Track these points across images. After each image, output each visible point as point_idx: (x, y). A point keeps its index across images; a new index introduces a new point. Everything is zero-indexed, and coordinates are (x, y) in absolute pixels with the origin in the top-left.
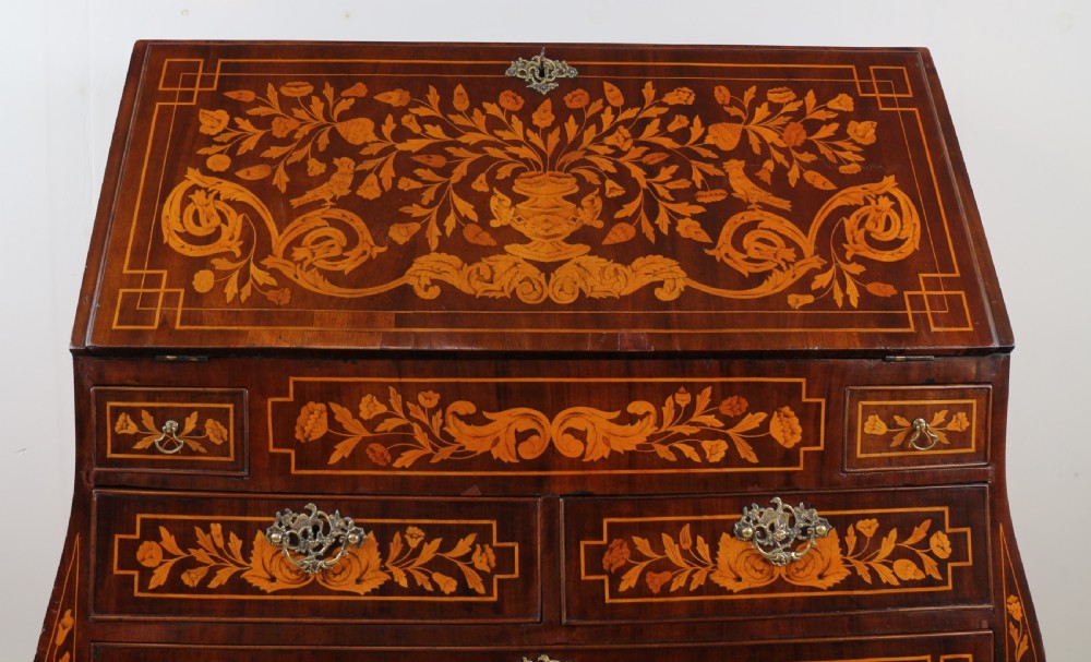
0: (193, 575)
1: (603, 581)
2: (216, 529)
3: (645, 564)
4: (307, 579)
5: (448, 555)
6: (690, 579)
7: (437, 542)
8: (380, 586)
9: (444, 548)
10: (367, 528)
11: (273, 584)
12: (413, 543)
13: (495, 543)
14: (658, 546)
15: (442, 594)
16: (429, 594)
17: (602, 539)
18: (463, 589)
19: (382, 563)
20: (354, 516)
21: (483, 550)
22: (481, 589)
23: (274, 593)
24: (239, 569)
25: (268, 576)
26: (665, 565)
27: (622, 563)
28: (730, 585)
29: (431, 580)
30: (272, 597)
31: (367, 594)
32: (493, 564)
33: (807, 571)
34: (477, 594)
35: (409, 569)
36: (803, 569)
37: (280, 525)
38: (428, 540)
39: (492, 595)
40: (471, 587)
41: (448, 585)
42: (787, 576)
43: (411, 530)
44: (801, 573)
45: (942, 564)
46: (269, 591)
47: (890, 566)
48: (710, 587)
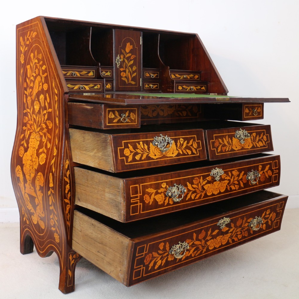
0: (138, 157)
1: (215, 150)
2: (141, 143)
3: (222, 145)
4: (162, 154)
5: (188, 145)
6: (229, 148)
7: (186, 142)
8: (177, 154)
9: (188, 143)
10: (173, 139)
11: (156, 156)
12: (182, 142)
13: (196, 141)
14: (223, 141)
15: (189, 155)
16: (187, 155)
17: (214, 140)
18: (193, 153)
19: (177, 148)
20: (170, 137)
21: (195, 143)
24: (148, 153)
25: (154, 155)
26: (224, 145)
27: (218, 145)
28: (235, 149)
29: (186, 152)
30: (156, 160)
31: (175, 157)
32: (197, 146)
34: (195, 154)
35: (182, 149)
37: (155, 140)
38: (184, 141)
39: (198, 154)
41: (190, 152)
42: (244, 146)
43: (181, 139)
44: (246, 145)
45: (265, 142)
47: (258, 143)
48: (232, 150)
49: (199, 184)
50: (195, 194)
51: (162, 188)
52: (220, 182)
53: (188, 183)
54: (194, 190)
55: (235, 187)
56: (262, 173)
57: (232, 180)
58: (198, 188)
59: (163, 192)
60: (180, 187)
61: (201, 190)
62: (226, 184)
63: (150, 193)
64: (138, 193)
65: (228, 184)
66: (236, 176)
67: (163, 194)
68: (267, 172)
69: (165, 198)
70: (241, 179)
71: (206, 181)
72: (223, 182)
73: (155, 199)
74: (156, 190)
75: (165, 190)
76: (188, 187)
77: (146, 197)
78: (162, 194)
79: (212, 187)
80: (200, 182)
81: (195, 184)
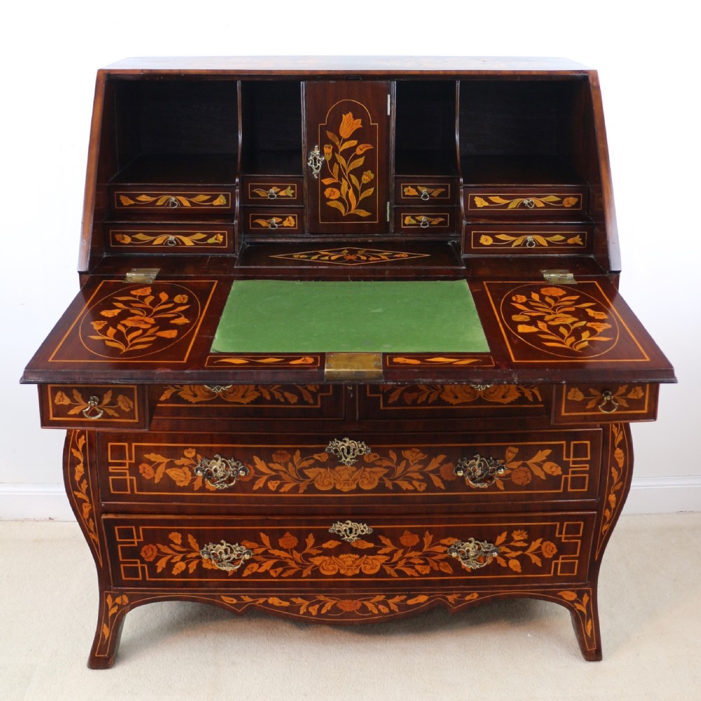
1: (379, 398)
3: (403, 388)
4: (214, 395)
6: (428, 397)
8: (255, 399)
11: (196, 398)
15: (290, 404)
16: (282, 403)
18: (301, 401)
19: (256, 386)
22: (311, 401)
23: (197, 403)
24: (176, 390)
25: (192, 394)
26: (414, 389)
27: (390, 387)
28: (452, 400)
29: (283, 396)
30: (195, 406)
31: (248, 404)
32: (318, 388)
33: (496, 393)
34: (308, 404)
35: (271, 390)
36: (493, 393)
39: (317, 404)
40: (306, 400)
41: (293, 399)
42: (484, 396)
44: (492, 395)
46: (194, 402)
48: (440, 401)
49: (290, 465)
50: (279, 482)
51: (185, 457)
52: (357, 470)
53: (256, 459)
54: (274, 474)
55: (411, 483)
56: (519, 467)
57: (400, 469)
58: (285, 473)
59: (187, 466)
60: (232, 462)
61: (296, 477)
62: (381, 475)
63: (155, 462)
64: (126, 457)
65: (385, 475)
66: (415, 462)
67: (186, 470)
68: (540, 465)
69: (192, 476)
70: (436, 471)
71: (312, 462)
72: (368, 470)
73: (165, 475)
74: (169, 460)
75: (194, 463)
76: (257, 466)
77: (144, 468)
78: (184, 468)
79: (332, 475)
80: (292, 461)
81: (278, 463)
